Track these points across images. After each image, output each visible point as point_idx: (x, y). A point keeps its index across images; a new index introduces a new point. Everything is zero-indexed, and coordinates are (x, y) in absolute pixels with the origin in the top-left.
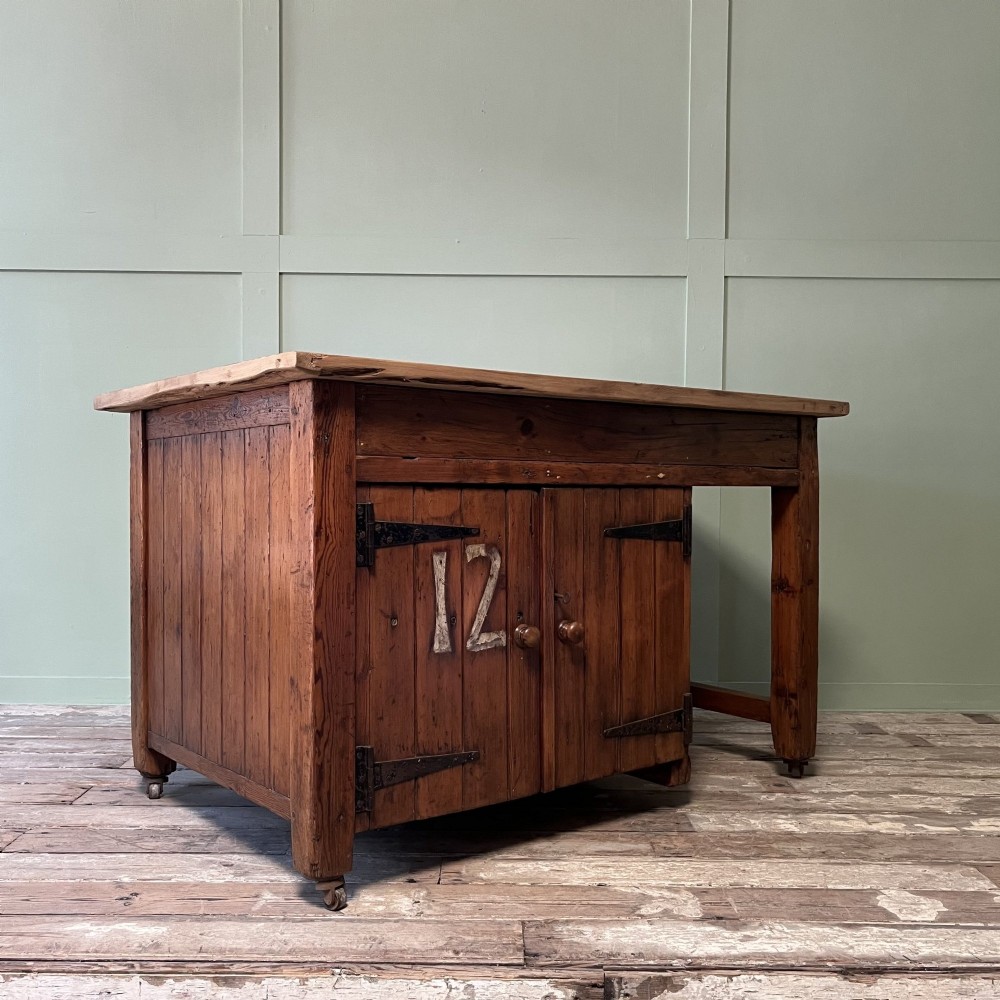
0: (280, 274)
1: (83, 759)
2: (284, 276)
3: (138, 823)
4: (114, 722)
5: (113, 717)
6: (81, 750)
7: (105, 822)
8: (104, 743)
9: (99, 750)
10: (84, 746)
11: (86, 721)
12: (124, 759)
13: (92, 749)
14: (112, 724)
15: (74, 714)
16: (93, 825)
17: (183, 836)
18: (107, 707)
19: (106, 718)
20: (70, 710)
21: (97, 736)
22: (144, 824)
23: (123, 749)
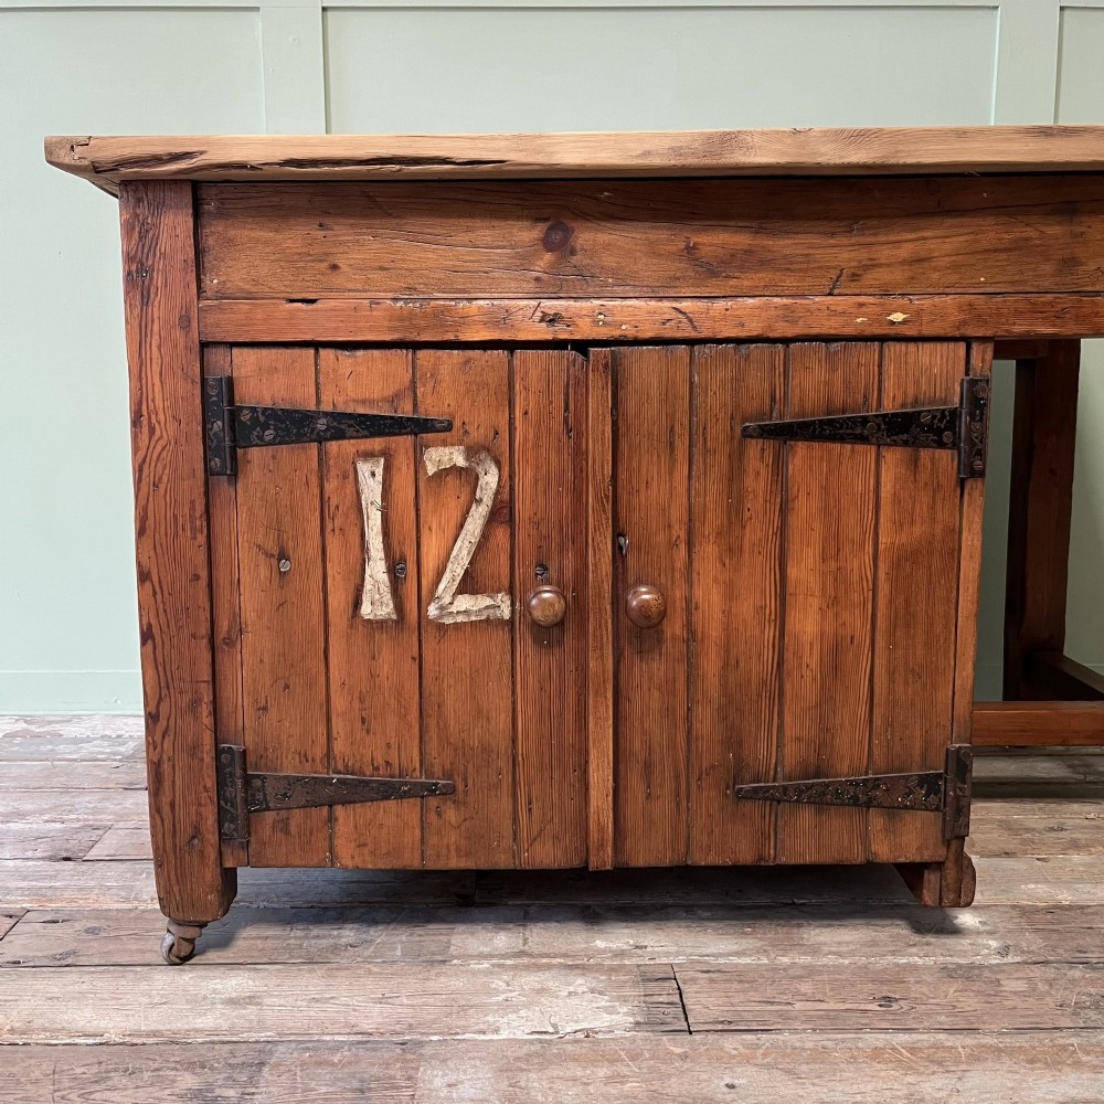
0: (324, 9)
1: (23, 839)
2: (330, 14)
3: (103, 1024)
4: (88, 749)
5: (88, 740)
6: (21, 815)
7: (37, 1023)
8: (66, 799)
9: (53, 815)
10: (29, 807)
11: (42, 748)
12: (94, 835)
13: (42, 812)
14: (83, 753)
15: (24, 734)
16: (12, 1031)
17: (190, 1066)
18: (79, 717)
19: (76, 741)
20: (21, 726)
21: (55, 782)
22: (114, 1025)
23: (95, 811)
